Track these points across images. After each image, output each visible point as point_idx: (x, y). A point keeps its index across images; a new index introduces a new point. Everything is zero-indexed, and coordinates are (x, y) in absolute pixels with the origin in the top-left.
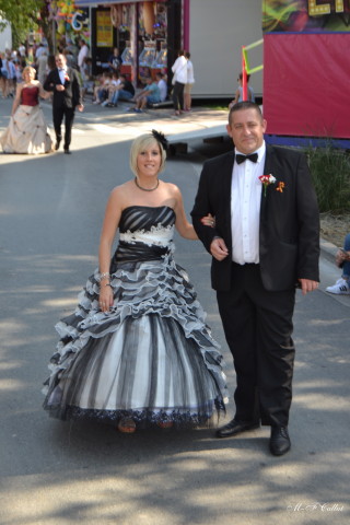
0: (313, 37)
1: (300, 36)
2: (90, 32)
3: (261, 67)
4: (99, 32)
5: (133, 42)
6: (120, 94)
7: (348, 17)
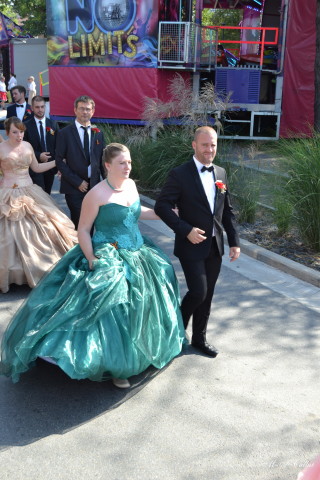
0: (72, 68)
1: (66, 68)
7: (89, 59)
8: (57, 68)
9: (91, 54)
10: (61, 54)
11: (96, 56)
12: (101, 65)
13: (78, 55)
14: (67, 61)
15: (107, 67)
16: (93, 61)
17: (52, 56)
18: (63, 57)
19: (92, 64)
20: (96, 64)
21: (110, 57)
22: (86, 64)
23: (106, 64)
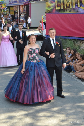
0: (57, 14)
1: (54, 14)
2: (9, 12)
3: (46, 20)
4: (11, 12)
5: (18, 14)
6: (16, 26)
7: (64, 10)
8: (50, 14)
9: (65, 8)
10: (52, 8)
11: (68, 9)
12: (70, 13)
13: (59, 8)
14: (54, 11)
15: (72, 14)
16: (66, 11)
17: (48, 9)
18: (53, 9)
19: (66, 12)
20: (68, 12)
21: (74, 9)
22: (63, 12)
23: (72, 12)
